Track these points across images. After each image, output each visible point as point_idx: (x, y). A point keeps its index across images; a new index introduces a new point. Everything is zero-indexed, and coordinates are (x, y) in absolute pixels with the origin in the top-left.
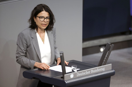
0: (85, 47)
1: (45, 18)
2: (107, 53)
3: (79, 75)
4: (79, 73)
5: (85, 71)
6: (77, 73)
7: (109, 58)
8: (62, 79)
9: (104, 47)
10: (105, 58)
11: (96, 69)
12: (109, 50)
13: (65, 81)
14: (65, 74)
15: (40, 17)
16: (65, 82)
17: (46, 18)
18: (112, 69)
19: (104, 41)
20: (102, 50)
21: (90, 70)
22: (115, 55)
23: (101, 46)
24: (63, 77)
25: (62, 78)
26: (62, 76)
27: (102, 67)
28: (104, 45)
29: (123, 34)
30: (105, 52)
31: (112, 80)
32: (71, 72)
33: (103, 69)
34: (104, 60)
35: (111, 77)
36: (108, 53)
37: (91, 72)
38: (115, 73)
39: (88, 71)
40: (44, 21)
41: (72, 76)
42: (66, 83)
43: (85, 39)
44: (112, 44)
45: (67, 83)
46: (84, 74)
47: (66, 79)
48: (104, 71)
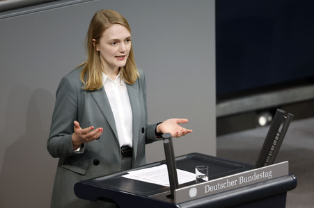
0: (221, 114)
3: (210, 189)
4: (212, 184)
5: (225, 181)
6: (205, 184)
7: (284, 142)
8: (169, 201)
9: (267, 114)
10: (273, 147)
11: (252, 174)
13: (178, 206)
14: (177, 188)
18: (290, 174)
19: (267, 99)
20: (262, 121)
21: (237, 178)
22: (298, 135)
23: (260, 112)
24: (171, 196)
25: (168, 197)
26: (169, 192)
27: (266, 170)
33: (269, 175)
35: (288, 192)
37: (238, 182)
39: (230, 179)
41: (193, 192)
43: (222, 96)
46: (223, 186)
47: (178, 199)
48: (271, 179)
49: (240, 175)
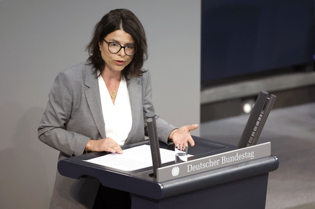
0: (206, 100)
1: (122, 47)
2: (259, 116)
3: (192, 168)
4: (193, 164)
5: (207, 160)
6: (188, 164)
7: (265, 128)
8: (151, 179)
9: (252, 102)
10: (256, 128)
11: (234, 154)
12: (264, 109)
13: (160, 185)
14: (160, 167)
15: (109, 43)
16: (160, 187)
17: (124, 48)
18: (272, 156)
19: (253, 87)
20: (248, 108)
21: (220, 158)
22: (278, 121)
23: (245, 99)
24: (154, 175)
25: (151, 175)
26: (152, 171)
27: (248, 151)
28: (253, 98)
29: (298, 69)
30: (254, 114)
31: (273, 181)
32: (173, 163)
33: (251, 155)
34: (254, 133)
35: (270, 173)
36: (261, 115)
37: (220, 162)
38: (280, 165)
39: (213, 159)
40: (119, 53)
41: (175, 171)
42: (162, 187)
43: (206, 83)
44: (270, 93)
45: (163, 189)
46: (205, 166)
47: (160, 178)
48: (253, 160)
49: (222, 156)
